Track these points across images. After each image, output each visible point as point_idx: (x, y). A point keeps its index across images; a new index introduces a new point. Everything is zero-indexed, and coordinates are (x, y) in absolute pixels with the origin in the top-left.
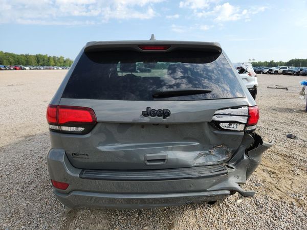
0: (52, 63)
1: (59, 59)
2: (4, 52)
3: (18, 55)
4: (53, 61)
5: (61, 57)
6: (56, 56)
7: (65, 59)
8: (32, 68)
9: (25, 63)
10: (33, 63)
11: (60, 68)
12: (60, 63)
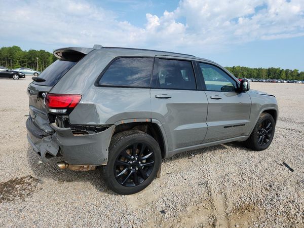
0: (284, 76)
1: (292, 72)
2: (241, 66)
3: (251, 69)
4: (284, 74)
5: (296, 70)
6: (290, 69)
7: (299, 72)
8: (254, 80)
9: (256, 76)
10: (264, 76)
11: (285, 81)
12: (292, 76)
